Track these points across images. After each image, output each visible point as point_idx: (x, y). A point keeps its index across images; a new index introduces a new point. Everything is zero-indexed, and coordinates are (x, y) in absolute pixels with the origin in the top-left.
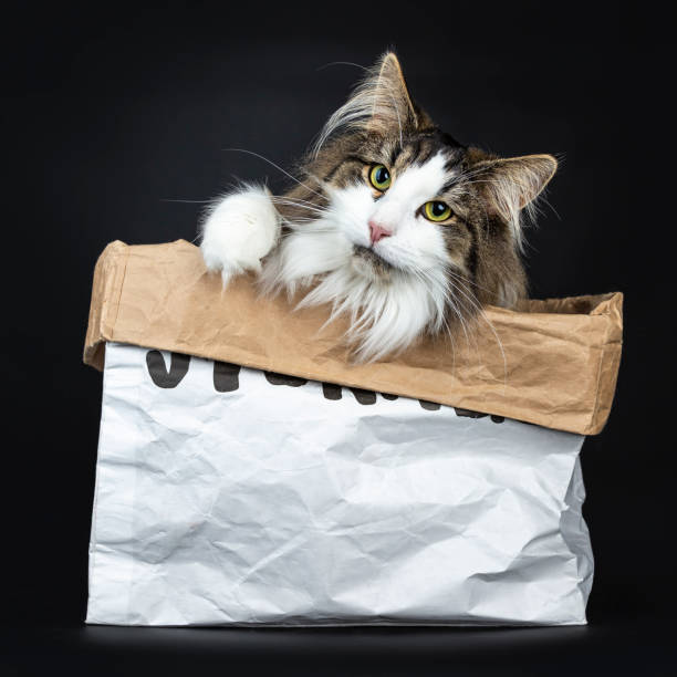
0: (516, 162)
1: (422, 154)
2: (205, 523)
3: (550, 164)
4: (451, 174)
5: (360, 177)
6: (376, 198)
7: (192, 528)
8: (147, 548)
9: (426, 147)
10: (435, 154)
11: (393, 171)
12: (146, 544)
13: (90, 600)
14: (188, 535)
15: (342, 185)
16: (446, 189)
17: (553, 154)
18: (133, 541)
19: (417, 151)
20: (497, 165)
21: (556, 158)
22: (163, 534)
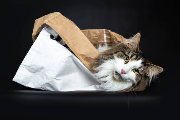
0: (155, 66)
1: (138, 58)
2: (45, 67)
3: (162, 70)
4: (142, 65)
5: (123, 57)
6: (125, 64)
7: (41, 67)
8: (31, 69)
9: (139, 57)
10: (140, 59)
11: (130, 59)
12: (31, 68)
13: (15, 76)
14: (40, 69)
15: (118, 57)
16: (140, 68)
17: (163, 68)
18: (29, 66)
19: (137, 57)
20: (151, 65)
21: (164, 69)
22: (36, 67)
